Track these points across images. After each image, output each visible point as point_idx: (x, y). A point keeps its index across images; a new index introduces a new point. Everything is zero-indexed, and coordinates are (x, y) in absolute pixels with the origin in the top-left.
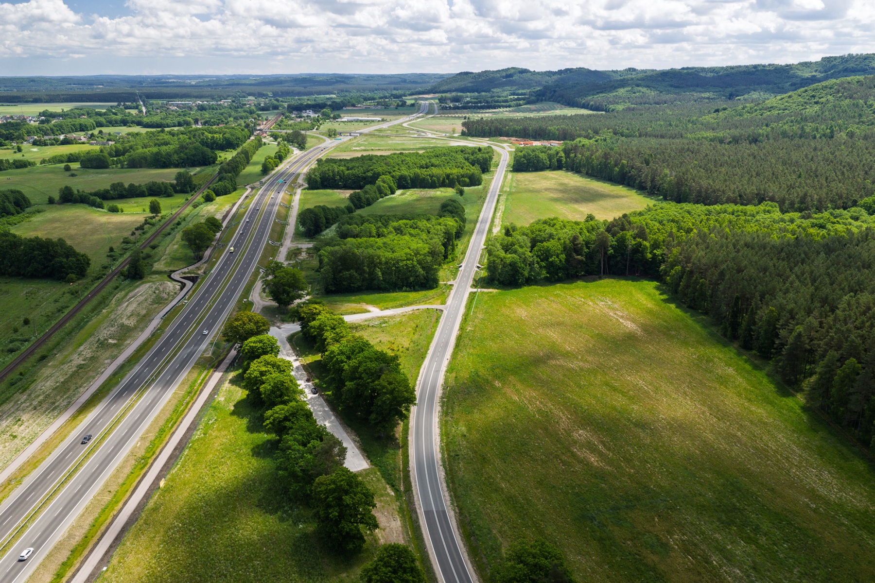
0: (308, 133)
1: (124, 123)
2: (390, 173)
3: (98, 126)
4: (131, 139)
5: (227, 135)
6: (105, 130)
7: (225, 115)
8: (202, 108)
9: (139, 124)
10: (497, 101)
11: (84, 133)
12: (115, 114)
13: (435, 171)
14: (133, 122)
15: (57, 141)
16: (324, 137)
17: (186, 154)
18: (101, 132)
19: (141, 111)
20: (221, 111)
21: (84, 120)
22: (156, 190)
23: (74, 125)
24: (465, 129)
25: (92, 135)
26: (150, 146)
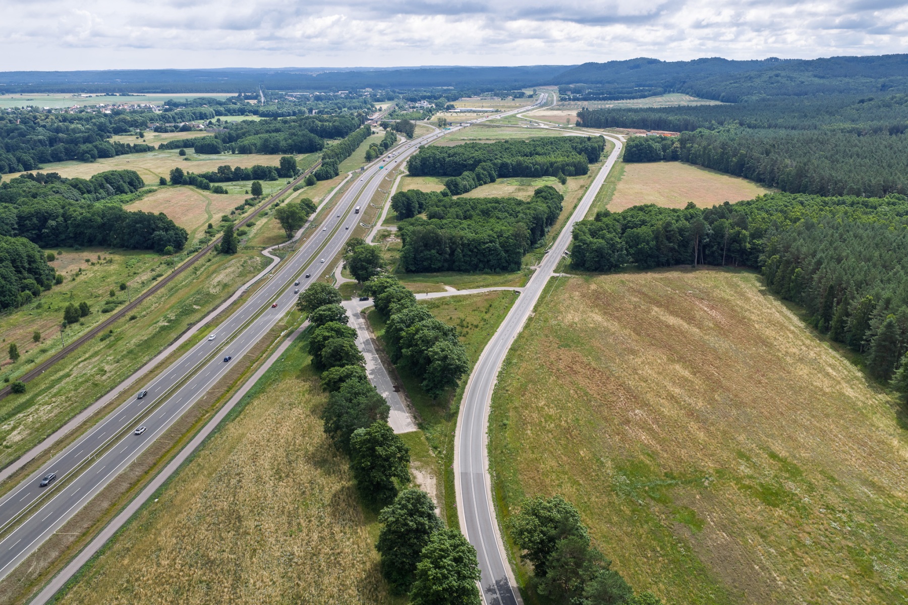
0: (418, 122)
1: (242, 112)
2: (491, 160)
3: (217, 115)
4: (245, 126)
5: (337, 124)
6: (223, 118)
7: (339, 105)
8: (318, 98)
9: (255, 113)
10: (621, 93)
11: (203, 121)
12: (235, 104)
13: (539, 159)
14: (250, 112)
15: (176, 127)
16: (433, 127)
17: (293, 141)
18: (218, 120)
19: (260, 102)
20: (336, 102)
21: (206, 109)
22: (260, 174)
23: (194, 113)
24: (579, 120)
25: (210, 123)
26: (262, 133)
